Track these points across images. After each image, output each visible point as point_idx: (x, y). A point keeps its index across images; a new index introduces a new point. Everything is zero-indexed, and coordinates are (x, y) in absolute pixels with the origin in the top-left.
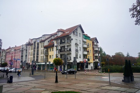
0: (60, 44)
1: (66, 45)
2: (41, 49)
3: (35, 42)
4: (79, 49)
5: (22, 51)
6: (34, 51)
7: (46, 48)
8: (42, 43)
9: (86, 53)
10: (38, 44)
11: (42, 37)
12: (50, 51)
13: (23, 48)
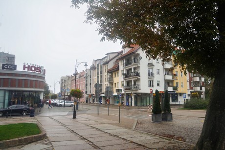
0: (126, 66)
1: (132, 67)
2: (105, 74)
3: (98, 65)
4: (155, 72)
5: (86, 77)
6: (98, 77)
7: (111, 73)
8: (106, 65)
9: (169, 77)
10: (101, 67)
11: (106, 57)
12: (115, 76)
13: (87, 74)
